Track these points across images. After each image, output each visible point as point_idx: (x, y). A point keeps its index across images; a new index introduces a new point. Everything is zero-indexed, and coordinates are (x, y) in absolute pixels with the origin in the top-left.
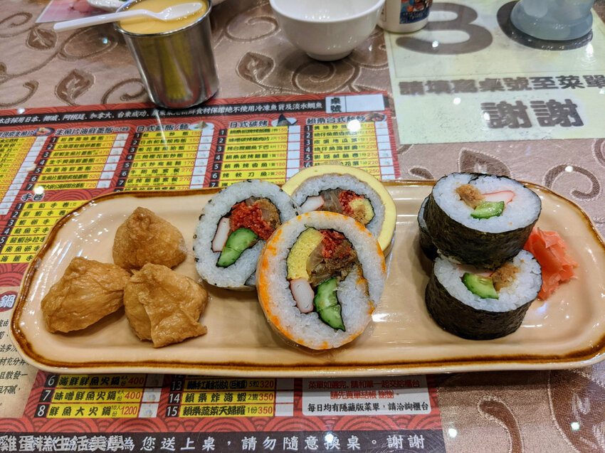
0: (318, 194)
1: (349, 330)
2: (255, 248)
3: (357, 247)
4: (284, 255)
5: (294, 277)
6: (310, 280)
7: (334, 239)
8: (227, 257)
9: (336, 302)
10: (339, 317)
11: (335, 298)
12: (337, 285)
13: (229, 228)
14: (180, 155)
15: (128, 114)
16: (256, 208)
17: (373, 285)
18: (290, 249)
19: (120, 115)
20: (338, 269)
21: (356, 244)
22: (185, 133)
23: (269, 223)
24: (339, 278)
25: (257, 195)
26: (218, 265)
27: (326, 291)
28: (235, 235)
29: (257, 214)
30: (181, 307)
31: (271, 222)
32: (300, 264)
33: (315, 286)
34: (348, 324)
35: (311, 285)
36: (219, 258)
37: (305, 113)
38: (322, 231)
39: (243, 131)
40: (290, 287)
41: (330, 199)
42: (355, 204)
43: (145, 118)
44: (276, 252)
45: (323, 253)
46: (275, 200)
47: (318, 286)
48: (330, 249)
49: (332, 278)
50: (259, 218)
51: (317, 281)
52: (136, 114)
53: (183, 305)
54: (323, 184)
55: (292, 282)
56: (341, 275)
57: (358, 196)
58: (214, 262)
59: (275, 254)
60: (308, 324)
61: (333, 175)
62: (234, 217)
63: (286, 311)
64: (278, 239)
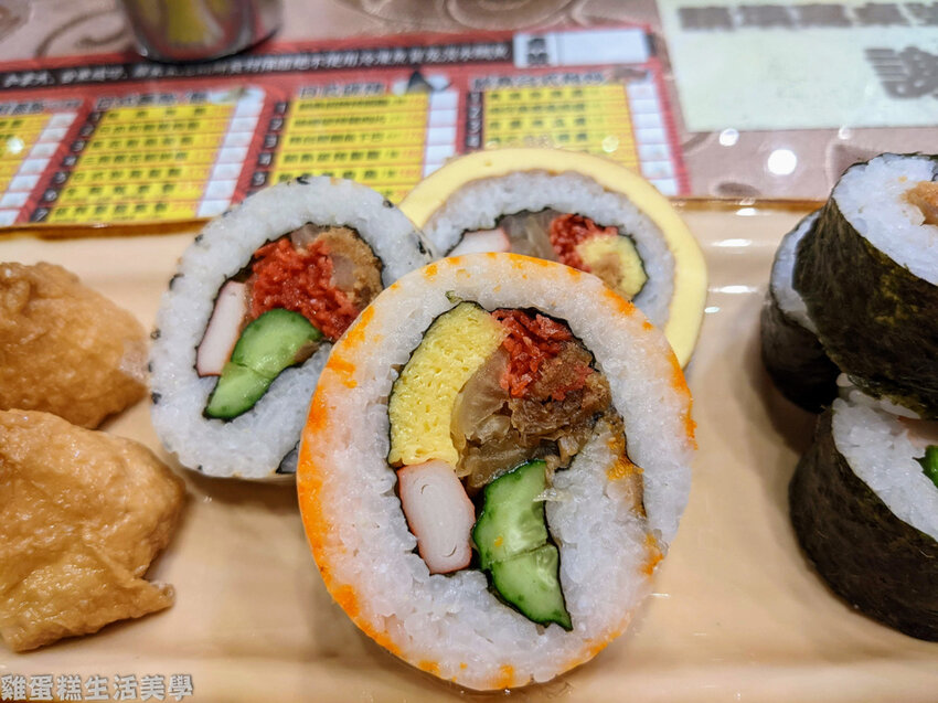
0: (492, 224)
1: (582, 627)
2: (310, 365)
3: (608, 366)
4: (381, 384)
5: (410, 458)
6: (462, 466)
7: (537, 340)
8: (233, 391)
9: (544, 536)
10: (552, 584)
11: (539, 523)
12: (548, 485)
13: (245, 311)
14: (181, 156)
15: (84, 75)
16: (316, 255)
17: (656, 483)
18: (400, 369)
19: (67, 77)
20: (550, 433)
21: (606, 356)
22: (198, 111)
23: (351, 296)
24: (552, 460)
25: (321, 220)
26: (207, 415)
27: (513, 502)
28: (258, 328)
29: (320, 270)
30: (88, 537)
31: (358, 293)
32: (430, 418)
33: (479, 485)
34: (581, 606)
35: (465, 481)
36: (211, 395)
37: (468, 68)
38: (501, 313)
39: (329, 105)
40: (397, 490)
41: (525, 236)
42: (593, 249)
43: (120, 81)
44: (355, 376)
45: (503, 381)
46: (368, 231)
47: (486, 486)
48: (527, 370)
49: (531, 462)
50: (323, 282)
51: (484, 469)
52: (100, 74)
53: (93, 530)
54: (506, 197)
55: (403, 474)
56: (557, 452)
57: (602, 228)
58: (199, 406)
59: (350, 386)
60: (454, 609)
61: (532, 173)
62: (257, 279)
63: (383, 569)
64: (362, 337)
